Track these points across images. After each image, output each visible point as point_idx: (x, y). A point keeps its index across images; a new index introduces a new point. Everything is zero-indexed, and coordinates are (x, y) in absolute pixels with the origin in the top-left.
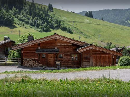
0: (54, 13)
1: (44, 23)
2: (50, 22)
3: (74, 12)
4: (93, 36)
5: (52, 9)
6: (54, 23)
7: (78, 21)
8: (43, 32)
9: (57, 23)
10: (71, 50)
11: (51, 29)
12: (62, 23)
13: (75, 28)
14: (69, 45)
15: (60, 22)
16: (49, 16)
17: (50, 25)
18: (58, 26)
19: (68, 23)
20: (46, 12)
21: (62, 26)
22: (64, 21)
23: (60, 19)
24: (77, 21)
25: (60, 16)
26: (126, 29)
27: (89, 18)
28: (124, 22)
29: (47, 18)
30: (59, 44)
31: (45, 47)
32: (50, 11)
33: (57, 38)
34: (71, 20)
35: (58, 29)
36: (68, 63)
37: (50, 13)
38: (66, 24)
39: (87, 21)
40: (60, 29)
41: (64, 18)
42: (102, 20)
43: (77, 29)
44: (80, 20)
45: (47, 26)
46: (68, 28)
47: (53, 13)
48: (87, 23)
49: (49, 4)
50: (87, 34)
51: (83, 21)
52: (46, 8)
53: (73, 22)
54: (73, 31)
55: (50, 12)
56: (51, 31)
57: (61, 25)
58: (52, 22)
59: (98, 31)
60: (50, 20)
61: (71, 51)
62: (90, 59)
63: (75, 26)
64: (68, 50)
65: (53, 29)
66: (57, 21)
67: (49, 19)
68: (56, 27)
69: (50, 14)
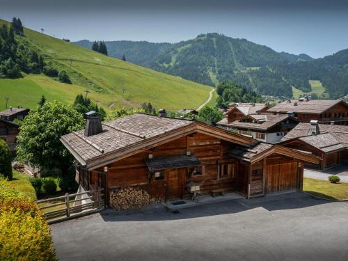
0: (28, 40)
1: (7, 59)
2: (20, 57)
3: (68, 41)
4: (112, 89)
5: (22, 30)
6: (29, 60)
7: (80, 59)
8: (4, 78)
9: (37, 61)
10: (218, 155)
11: (22, 73)
12: (46, 62)
13: (75, 72)
14: (215, 143)
15: (42, 59)
16: (16, 44)
17: (20, 64)
18: (38, 67)
19: (61, 62)
20: (8, 34)
21: (48, 67)
22: (50, 58)
23: (41, 53)
24: (78, 58)
25: (42, 47)
26: (166, 79)
27: (100, 54)
28: (158, 66)
29: (12, 48)
30: (194, 144)
31: (163, 152)
32: (18, 34)
33: (198, 131)
34: (65, 57)
35: (38, 73)
36: (212, 185)
37: (17, 38)
38: (57, 63)
39: (98, 60)
40: (42, 74)
41: (50, 52)
42: (124, 59)
43: (80, 75)
44: (84, 58)
45: (12, 65)
46: (60, 72)
47: (24, 38)
48: (97, 64)
49: (14, 19)
50: (101, 85)
51: (91, 60)
52: (9, 26)
53: (71, 60)
54: (72, 79)
55: (18, 36)
56: (22, 77)
57: (45, 65)
58: (23, 58)
59: (120, 80)
60: (19, 53)
61: (219, 157)
62: (262, 175)
63: (75, 70)
64: (213, 156)
65: (28, 72)
66: (37, 57)
67: (17, 51)
68: (34, 68)
69: (17, 40)
